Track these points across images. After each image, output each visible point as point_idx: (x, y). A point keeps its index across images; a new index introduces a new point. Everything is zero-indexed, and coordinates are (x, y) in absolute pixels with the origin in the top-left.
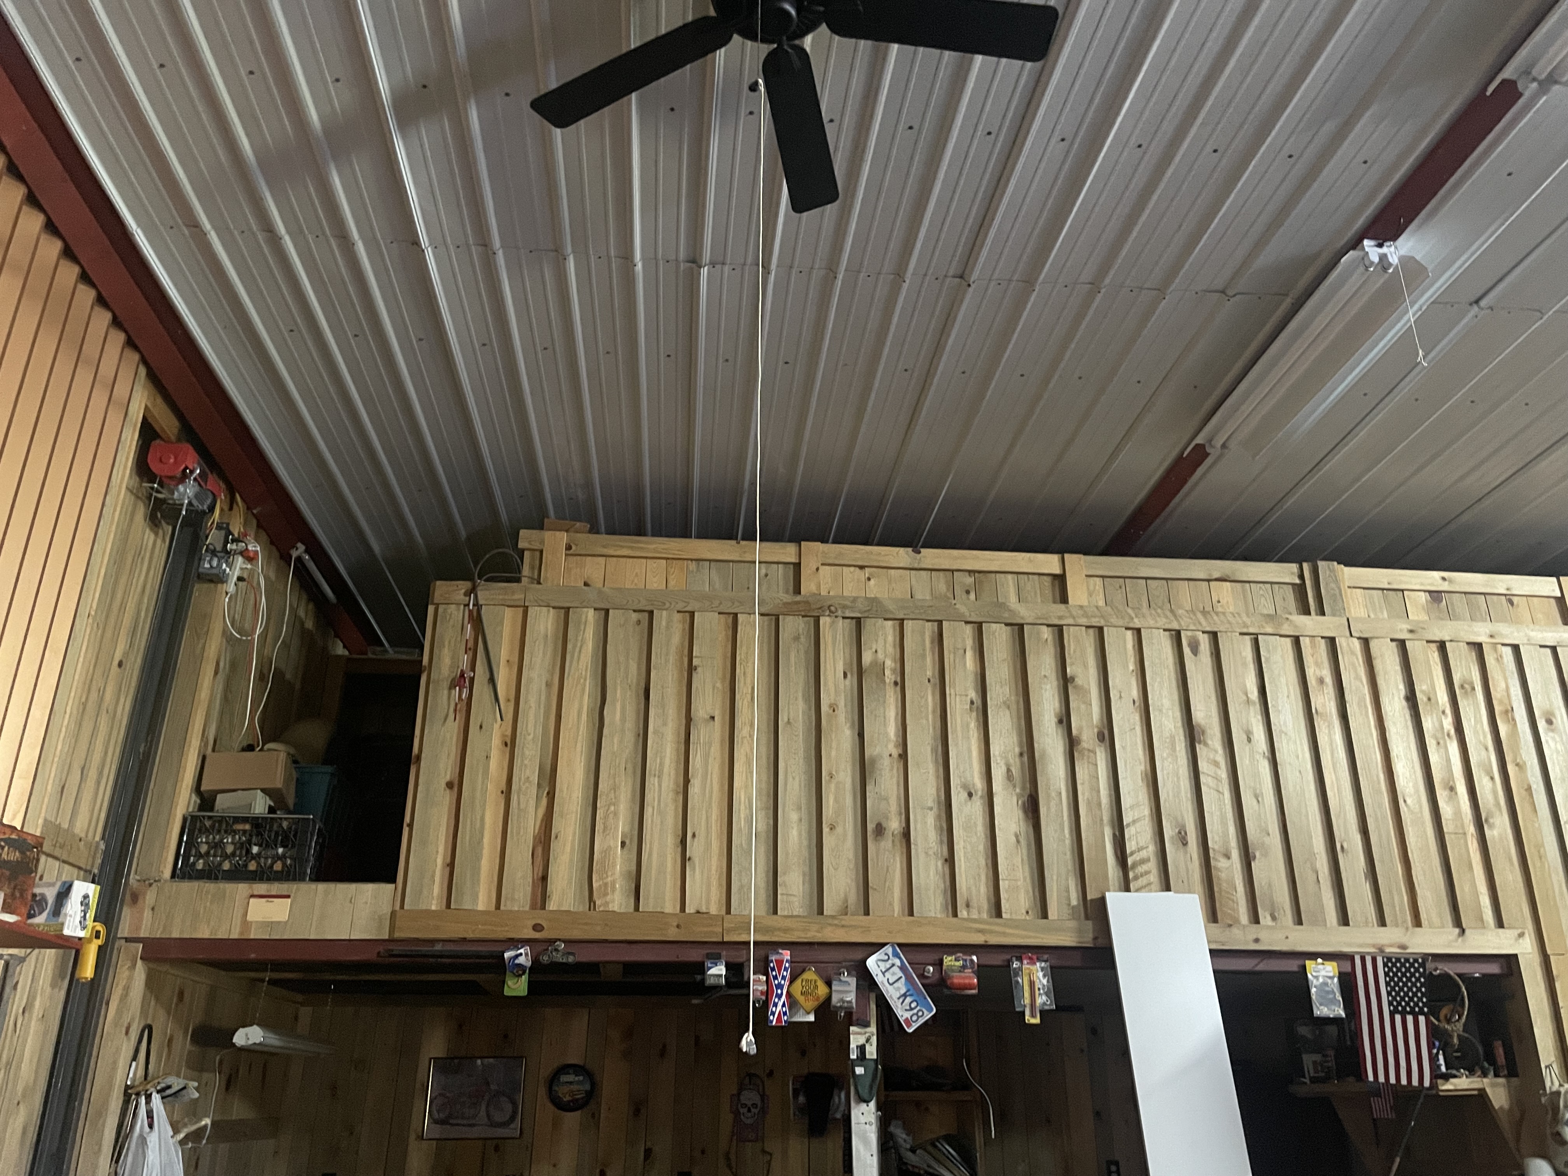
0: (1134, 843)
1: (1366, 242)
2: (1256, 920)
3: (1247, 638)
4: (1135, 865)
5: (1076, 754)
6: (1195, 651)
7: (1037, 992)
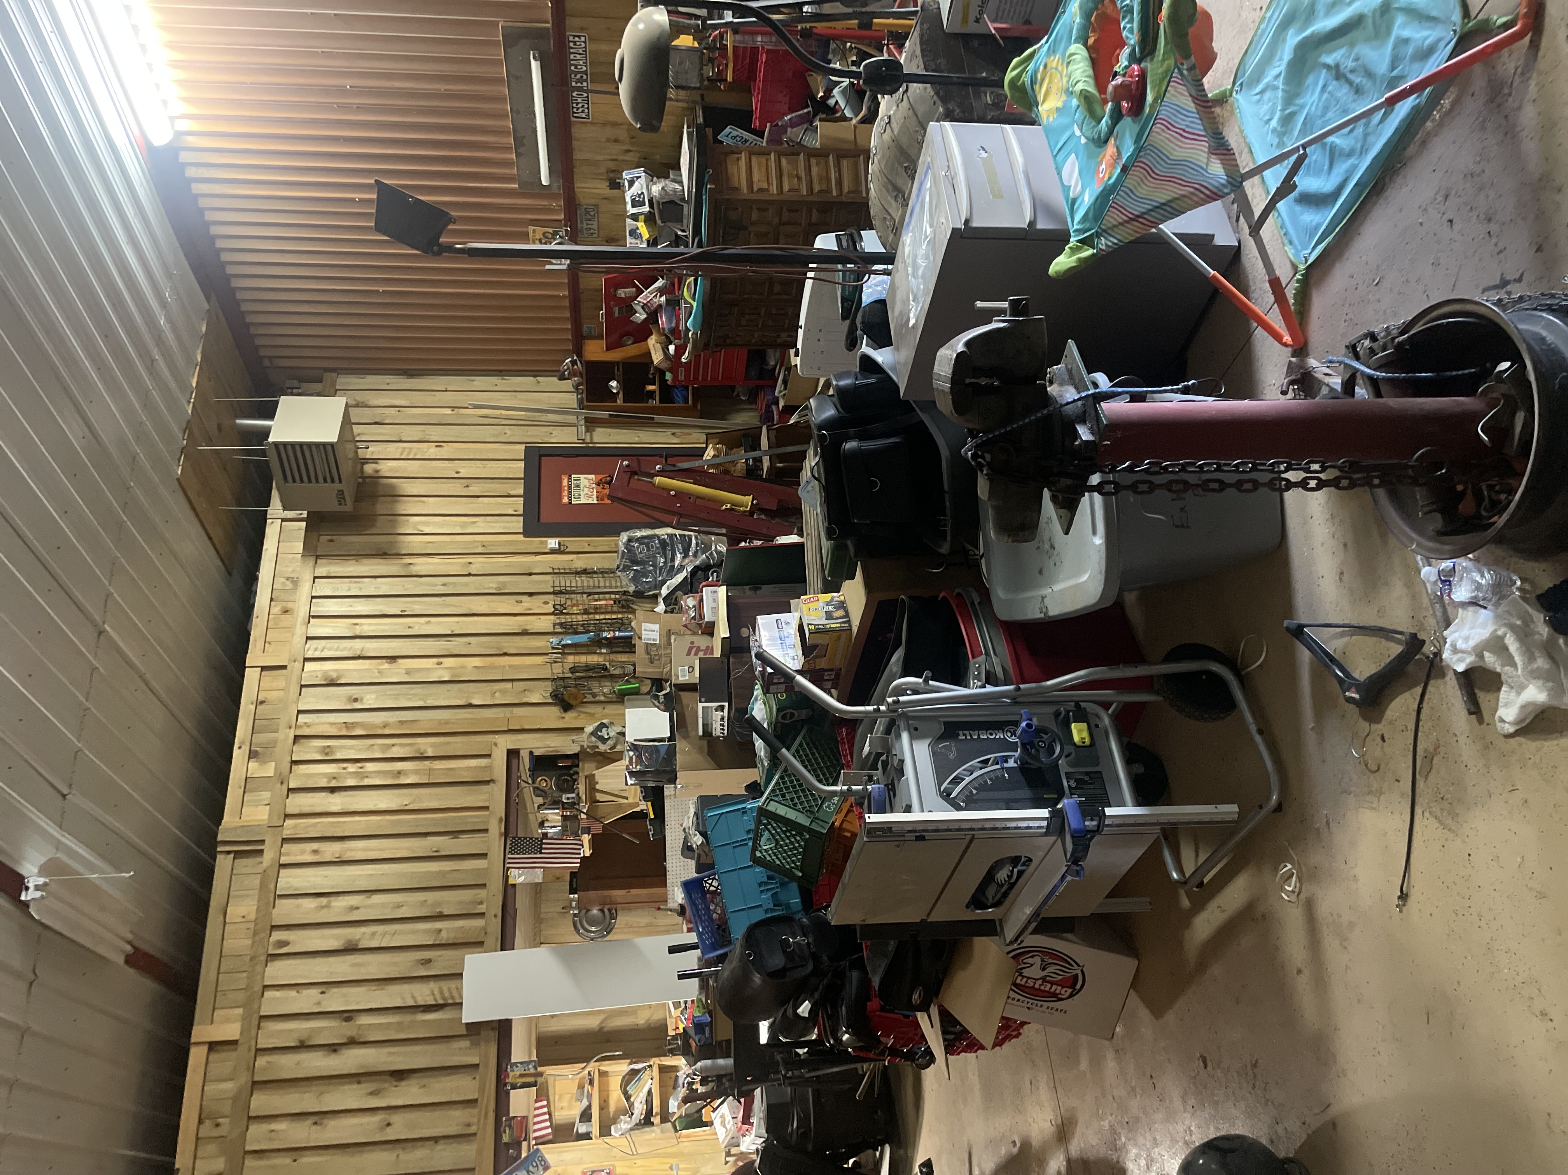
0: (427, 998)
1: (23, 898)
2: (482, 914)
3: (277, 902)
4: (444, 999)
5: (361, 1040)
6: (285, 944)
7: (527, 1072)
